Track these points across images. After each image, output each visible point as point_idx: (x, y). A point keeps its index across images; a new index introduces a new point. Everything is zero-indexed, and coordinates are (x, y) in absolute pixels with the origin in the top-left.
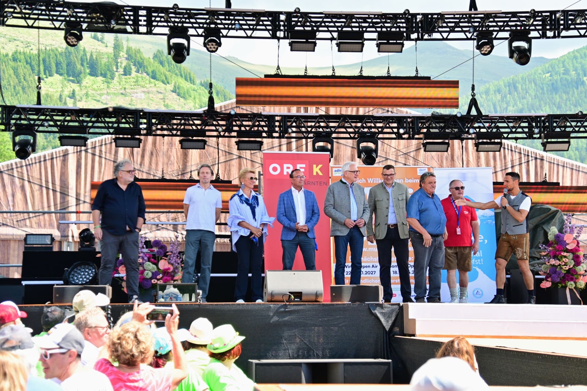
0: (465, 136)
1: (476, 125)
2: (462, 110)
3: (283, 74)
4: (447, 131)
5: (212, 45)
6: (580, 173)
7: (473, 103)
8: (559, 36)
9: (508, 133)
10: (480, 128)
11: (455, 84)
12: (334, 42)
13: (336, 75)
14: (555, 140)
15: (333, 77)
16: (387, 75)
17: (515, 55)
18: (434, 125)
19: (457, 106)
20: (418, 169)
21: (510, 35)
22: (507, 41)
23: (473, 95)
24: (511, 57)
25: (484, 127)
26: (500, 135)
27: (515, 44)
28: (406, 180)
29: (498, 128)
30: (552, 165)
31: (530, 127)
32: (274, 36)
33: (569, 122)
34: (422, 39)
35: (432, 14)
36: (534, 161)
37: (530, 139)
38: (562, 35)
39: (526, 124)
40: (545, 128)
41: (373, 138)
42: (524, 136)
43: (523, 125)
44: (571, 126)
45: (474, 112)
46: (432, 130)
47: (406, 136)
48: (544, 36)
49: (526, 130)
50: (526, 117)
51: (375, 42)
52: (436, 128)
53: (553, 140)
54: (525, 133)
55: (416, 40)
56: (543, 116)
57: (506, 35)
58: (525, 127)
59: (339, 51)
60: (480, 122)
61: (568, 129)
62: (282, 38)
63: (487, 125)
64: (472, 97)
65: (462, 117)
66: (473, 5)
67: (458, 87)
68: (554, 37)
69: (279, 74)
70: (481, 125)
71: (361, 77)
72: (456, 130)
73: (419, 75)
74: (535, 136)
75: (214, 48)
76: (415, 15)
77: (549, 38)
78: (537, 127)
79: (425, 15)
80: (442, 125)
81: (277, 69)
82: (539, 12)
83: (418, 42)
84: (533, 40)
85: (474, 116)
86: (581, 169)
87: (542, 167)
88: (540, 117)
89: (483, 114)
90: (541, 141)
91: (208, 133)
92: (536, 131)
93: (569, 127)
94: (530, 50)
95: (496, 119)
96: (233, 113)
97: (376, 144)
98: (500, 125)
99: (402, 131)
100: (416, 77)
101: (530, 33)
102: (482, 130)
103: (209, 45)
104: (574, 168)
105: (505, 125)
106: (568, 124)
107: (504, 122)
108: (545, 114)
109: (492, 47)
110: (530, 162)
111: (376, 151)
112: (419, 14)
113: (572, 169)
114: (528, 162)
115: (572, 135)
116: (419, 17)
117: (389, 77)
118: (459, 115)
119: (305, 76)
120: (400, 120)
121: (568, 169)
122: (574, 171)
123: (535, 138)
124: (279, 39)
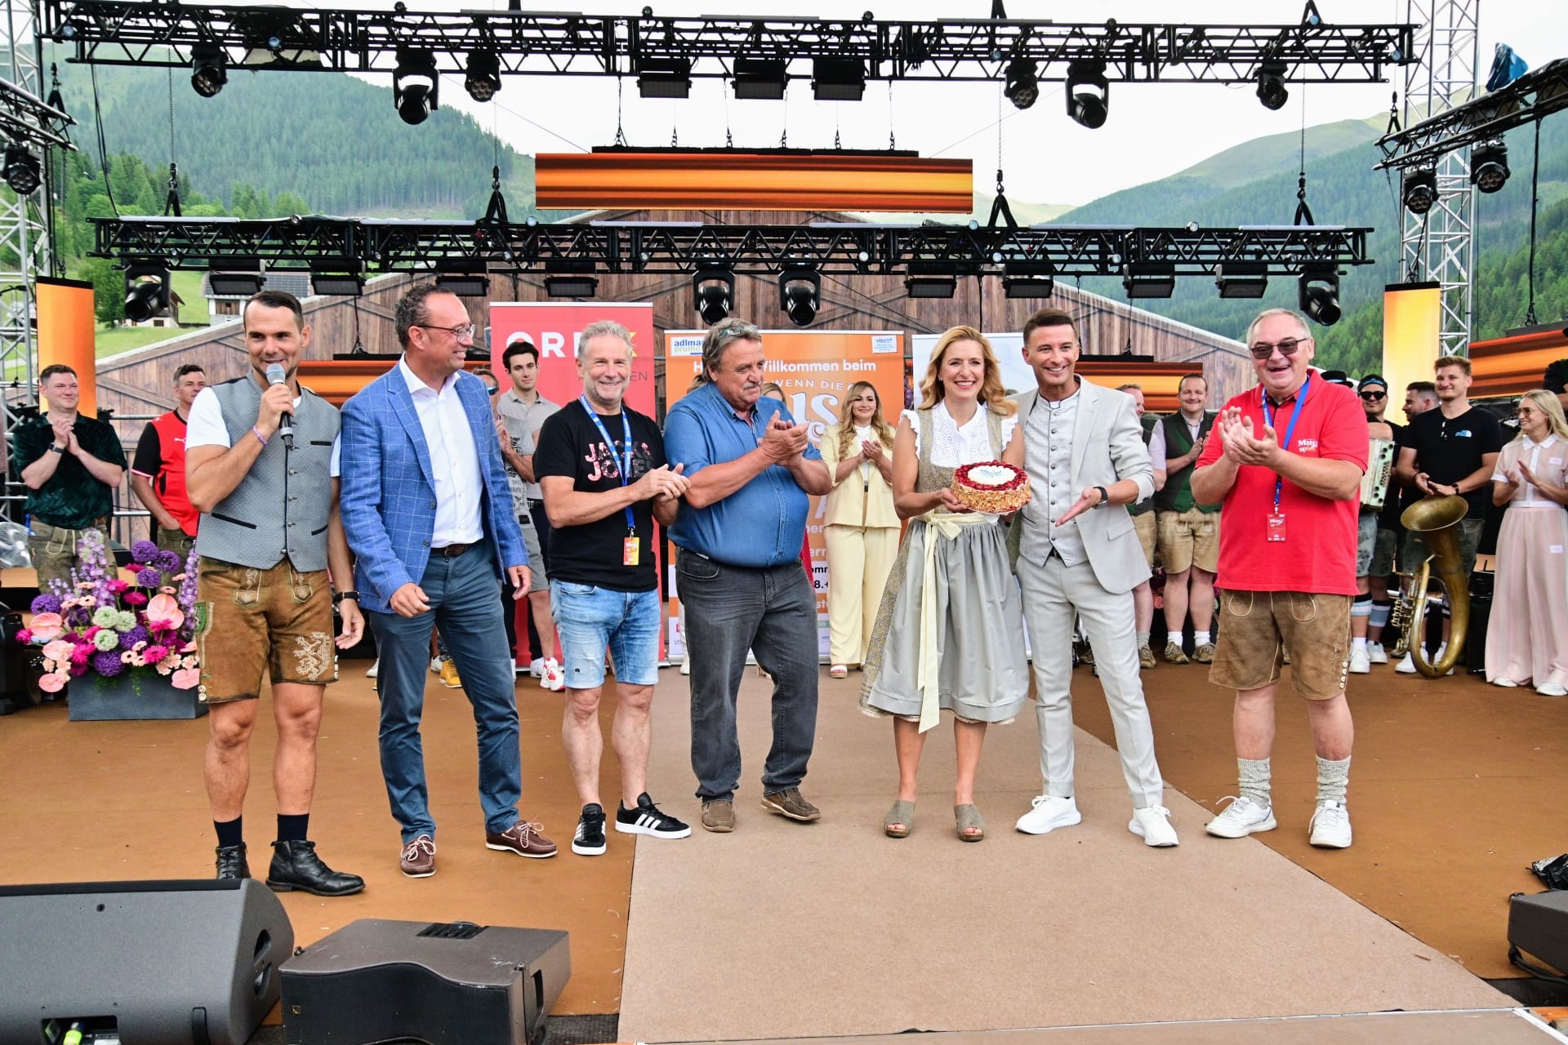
0: (986, 267)
1: (1006, 247)
2: (979, 217)
3: (630, 145)
4: (951, 257)
5: (483, 87)
6: (1169, 336)
7: (1001, 204)
8: (1156, 79)
9: (1065, 262)
10: (1012, 252)
11: (964, 166)
12: (729, 80)
13: (735, 146)
14: (1147, 277)
15: (729, 150)
16: (834, 147)
17: (1079, 110)
18: (927, 247)
19: (968, 209)
20: (874, 339)
21: (1069, 71)
22: (1063, 85)
23: (1001, 191)
24: (1072, 112)
25: (1021, 252)
26: (1048, 267)
27: (1079, 89)
28: (845, 364)
29: (1045, 252)
30: (1126, 322)
31: (1104, 252)
32: (611, 71)
33: (1173, 243)
34: (902, 77)
35: (920, 24)
36: (1097, 315)
37: (1102, 274)
38: (1162, 76)
39: (1096, 247)
40: (1129, 252)
41: (810, 272)
42: (1091, 268)
43: (1090, 247)
44: (1177, 252)
45: (1001, 222)
46: (923, 256)
47: (874, 267)
48: (1129, 77)
49: (1096, 257)
50: (1096, 233)
51: (810, 81)
52: (930, 251)
53: (1143, 277)
54: (1094, 262)
55: (890, 78)
56: (1128, 231)
57: (1060, 69)
58: (1094, 252)
59: (737, 96)
60: (1014, 242)
61: (1169, 257)
62: (626, 74)
63: (1025, 247)
64: (997, 194)
65: (980, 229)
66: (998, 8)
67: (970, 172)
68: (1148, 80)
69: (621, 146)
70: (1016, 247)
71: (783, 151)
72: (968, 256)
73: (897, 148)
74: (1110, 269)
75: (487, 93)
76: (884, 27)
77: (1139, 81)
78: (1117, 251)
79: (906, 26)
80: (943, 247)
81: (618, 136)
82: (1122, 26)
83: (894, 82)
84: (1111, 85)
85: (1000, 229)
86: (1170, 329)
87: (1110, 325)
88: (1122, 232)
89: (1020, 225)
90: (1121, 279)
91: (490, 265)
92: (1116, 258)
93: (1173, 253)
94: (1105, 100)
95: (1042, 236)
96: (532, 223)
97: (817, 282)
98: (1050, 247)
99: (864, 256)
100: (891, 152)
101: (1104, 68)
102: (1017, 257)
103: (476, 87)
104: (1160, 327)
105: (1059, 247)
106: (1172, 248)
107: (1058, 242)
108: (1132, 226)
109: (1035, 93)
110: (1092, 318)
111: (816, 296)
112: (893, 24)
113: (1157, 329)
114: (1089, 316)
115: (1178, 268)
116: (894, 31)
117: (839, 151)
118: (973, 227)
119: (674, 150)
120: (864, 236)
121: (1151, 330)
122: (1160, 332)
123: (1111, 273)
124: (620, 74)
